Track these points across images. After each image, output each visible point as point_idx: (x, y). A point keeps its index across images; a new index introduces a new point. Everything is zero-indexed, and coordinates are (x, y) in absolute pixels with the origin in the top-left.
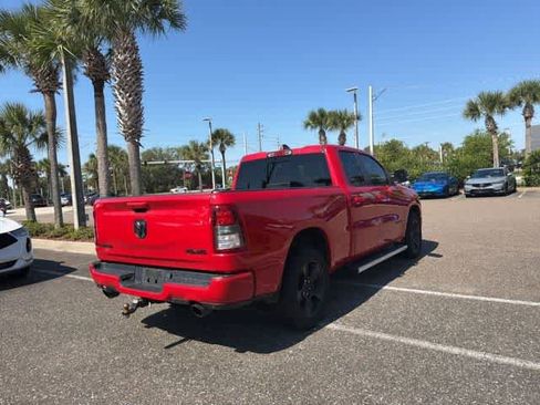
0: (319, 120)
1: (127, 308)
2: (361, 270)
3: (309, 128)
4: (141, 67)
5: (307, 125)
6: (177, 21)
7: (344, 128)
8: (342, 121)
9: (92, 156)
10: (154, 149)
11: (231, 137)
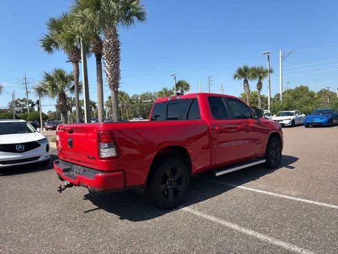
0: (243, 73)
1: (60, 188)
2: (218, 174)
3: (237, 78)
4: (119, 46)
5: (236, 77)
6: (140, 16)
7: (261, 78)
8: (259, 74)
9: (110, 97)
10: (147, 93)
11: (188, 86)
